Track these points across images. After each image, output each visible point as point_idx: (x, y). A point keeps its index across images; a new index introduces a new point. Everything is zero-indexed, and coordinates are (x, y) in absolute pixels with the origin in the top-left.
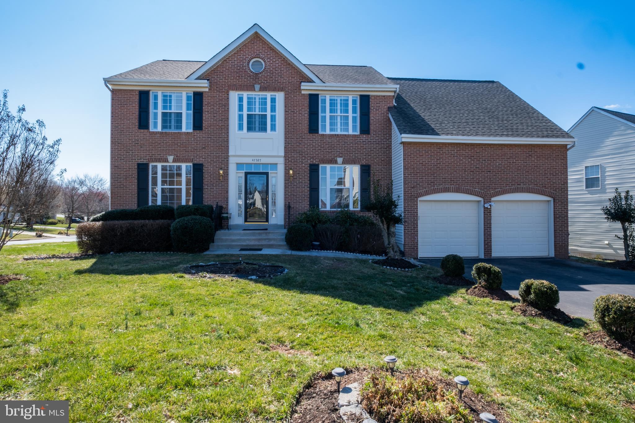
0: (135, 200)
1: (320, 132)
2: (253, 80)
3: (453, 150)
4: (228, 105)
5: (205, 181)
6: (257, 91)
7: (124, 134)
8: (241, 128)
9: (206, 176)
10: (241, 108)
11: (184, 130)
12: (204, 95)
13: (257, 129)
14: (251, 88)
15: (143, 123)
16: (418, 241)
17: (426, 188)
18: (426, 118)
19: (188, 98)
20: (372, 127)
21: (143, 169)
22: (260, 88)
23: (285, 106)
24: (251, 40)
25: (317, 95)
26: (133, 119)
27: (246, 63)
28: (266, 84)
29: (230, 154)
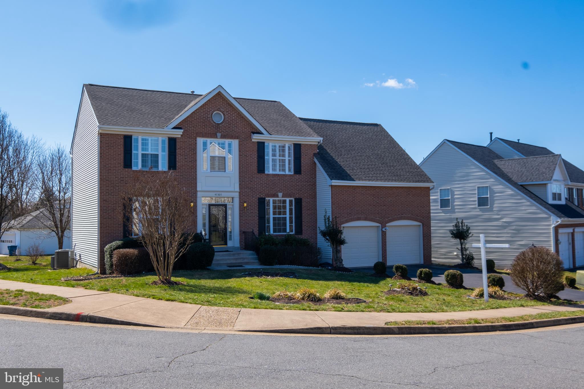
0: (121, 229)
1: (266, 172)
2: (216, 129)
4: (196, 149)
6: (219, 139)
7: (111, 172)
11: (160, 169)
12: (177, 140)
13: (218, 169)
14: (214, 136)
15: (128, 163)
18: (342, 164)
19: (163, 142)
20: (302, 169)
22: (221, 136)
23: (240, 151)
25: (264, 143)
26: (118, 159)
27: (210, 115)
28: (225, 133)
29: (198, 189)
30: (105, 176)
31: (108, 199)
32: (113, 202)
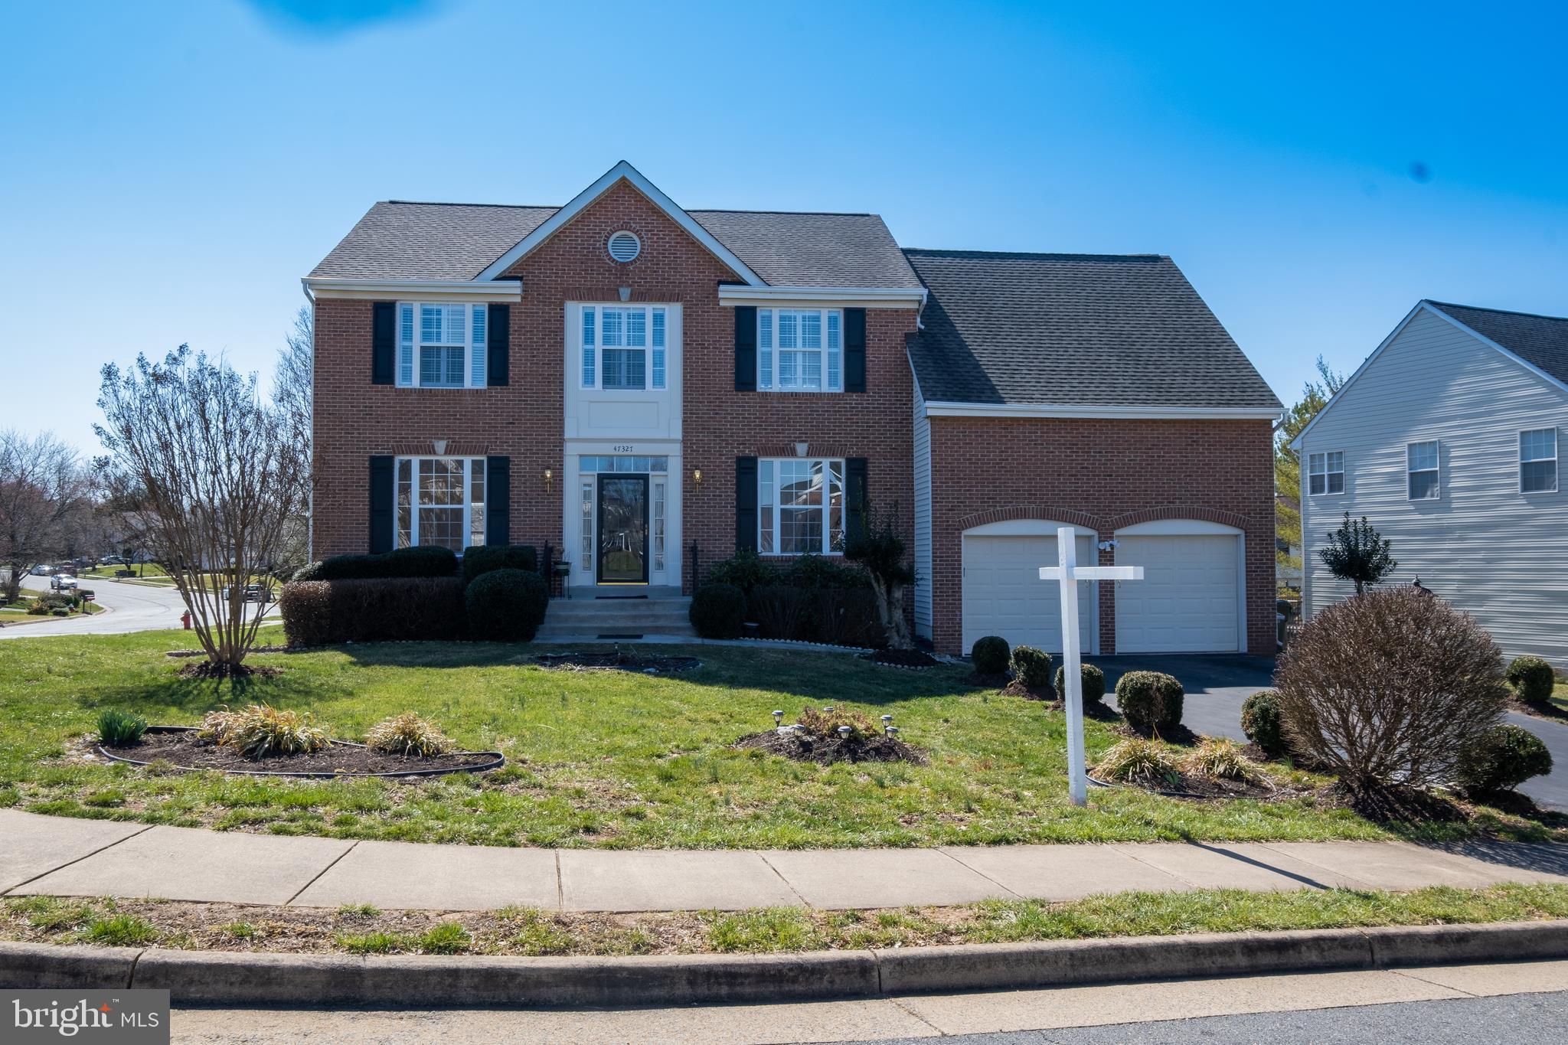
0: (365, 535)
1: (761, 387)
2: (617, 278)
3: (1035, 433)
4: (562, 330)
5: (514, 494)
6: (625, 302)
7: (340, 395)
8: (589, 379)
9: (515, 482)
10: (589, 337)
11: (468, 384)
12: (511, 310)
13: (624, 381)
14: (612, 295)
15: (383, 370)
16: (961, 619)
17: (978, 510)
18: (983, 361)
19: (477, 315)
20: (870, 377)
21: (381, 470)
22: (632, 294)
23: (685, 334)
24: (613, 193)
25: (753, 309)
26: (360, 361)
27: (600, 241)
28: (643, 286)
29: (567, 435)
30: (325, 405)
31: (332, 460)
32: (344, 468)
